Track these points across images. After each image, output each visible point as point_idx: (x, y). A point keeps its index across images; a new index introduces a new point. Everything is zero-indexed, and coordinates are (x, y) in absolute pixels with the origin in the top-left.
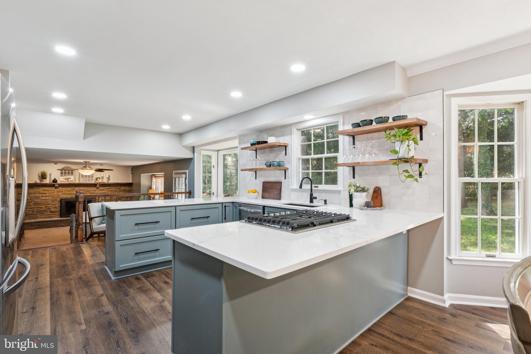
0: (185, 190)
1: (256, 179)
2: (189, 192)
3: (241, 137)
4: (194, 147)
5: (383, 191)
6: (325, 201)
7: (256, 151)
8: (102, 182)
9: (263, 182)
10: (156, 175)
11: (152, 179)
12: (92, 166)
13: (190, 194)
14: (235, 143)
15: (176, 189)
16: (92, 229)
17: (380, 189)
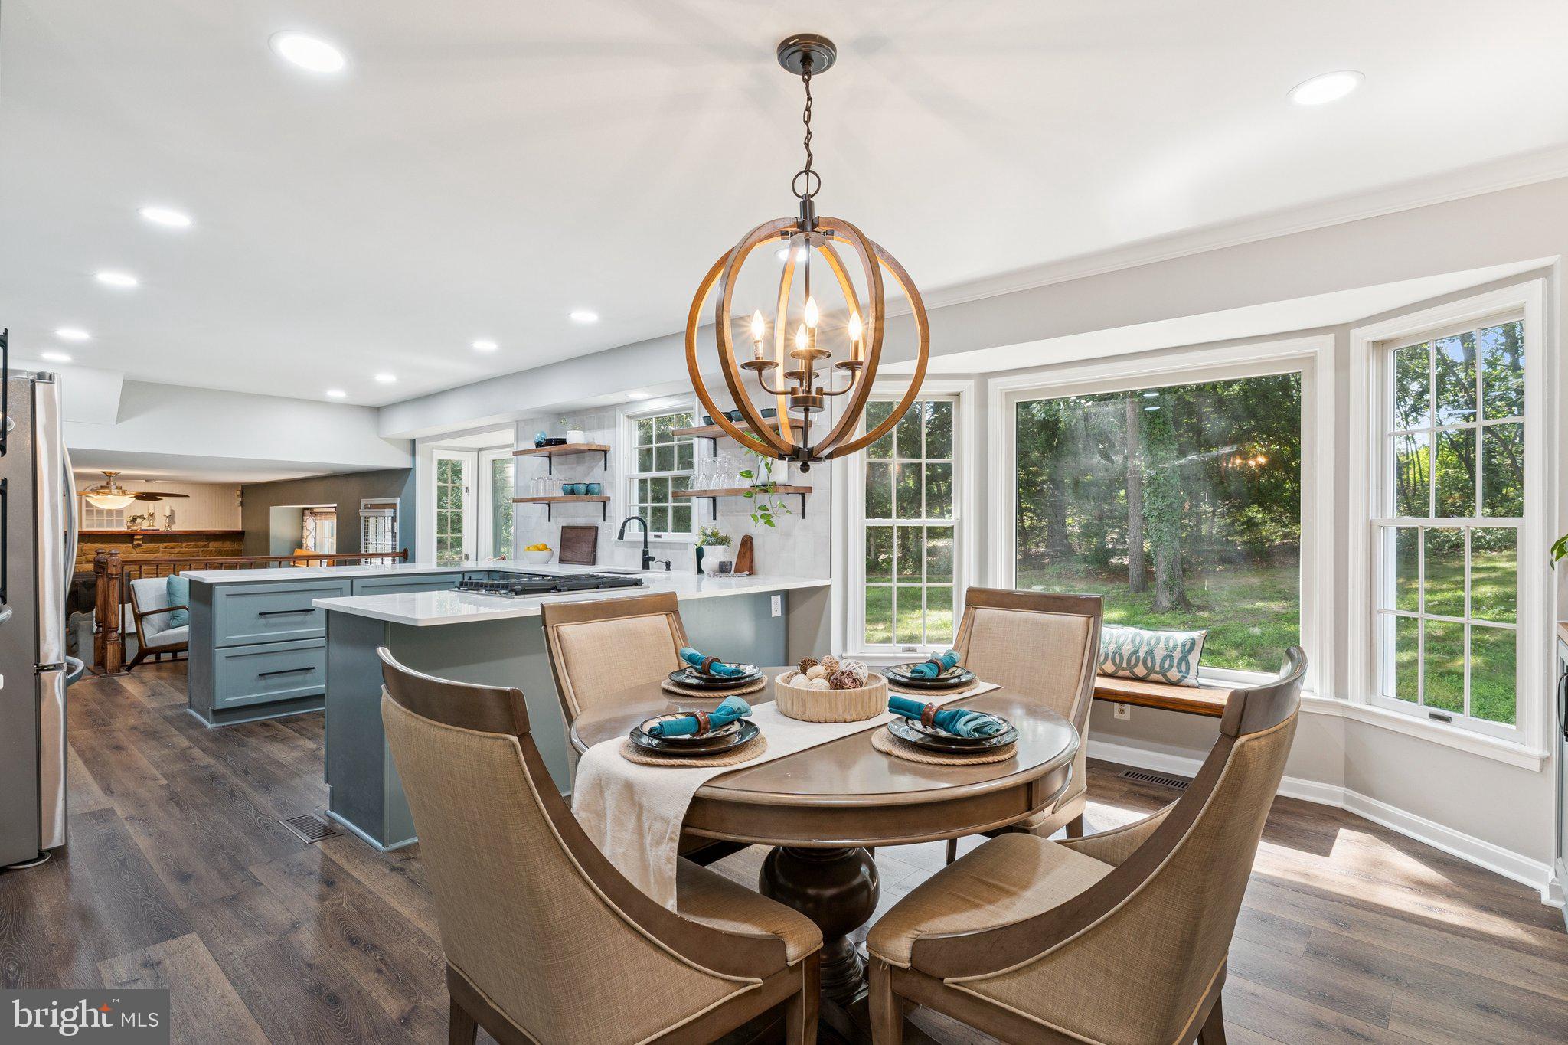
0: (393, 549)
1: (549, 521)
2: (401, 553)
3: (521, 424)
4: (413, 442)
5: (755, 542)
6: (668, 565)
7: (550, 457)
8: (148, 528)
9: (563, 528)
10: (315, 510)
11: (303, 521)
12: (125, 485)
13: (405, 555)
14: (508, 436)
15: (370, 545)
16: (143, 640)
17: (752, 539)
